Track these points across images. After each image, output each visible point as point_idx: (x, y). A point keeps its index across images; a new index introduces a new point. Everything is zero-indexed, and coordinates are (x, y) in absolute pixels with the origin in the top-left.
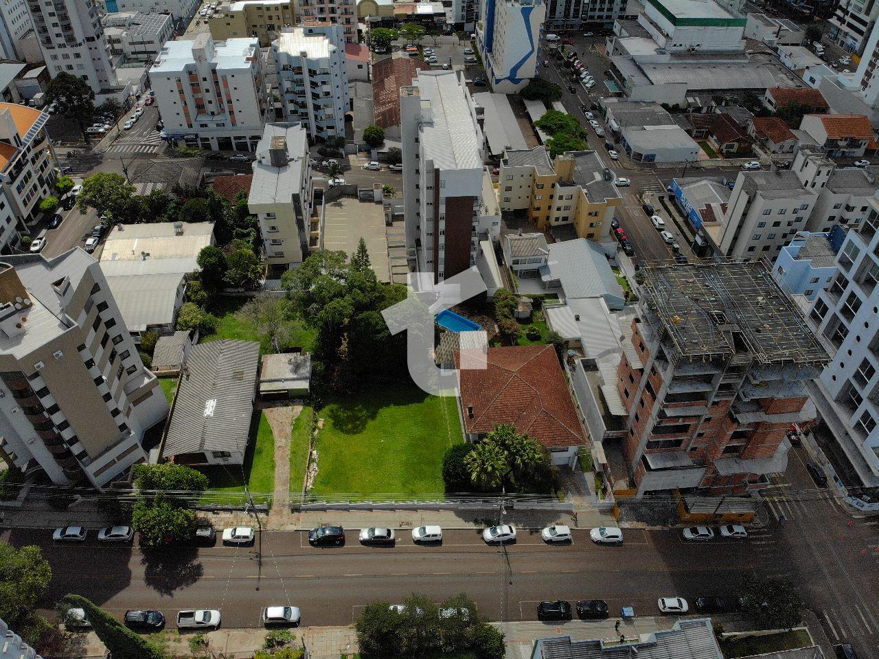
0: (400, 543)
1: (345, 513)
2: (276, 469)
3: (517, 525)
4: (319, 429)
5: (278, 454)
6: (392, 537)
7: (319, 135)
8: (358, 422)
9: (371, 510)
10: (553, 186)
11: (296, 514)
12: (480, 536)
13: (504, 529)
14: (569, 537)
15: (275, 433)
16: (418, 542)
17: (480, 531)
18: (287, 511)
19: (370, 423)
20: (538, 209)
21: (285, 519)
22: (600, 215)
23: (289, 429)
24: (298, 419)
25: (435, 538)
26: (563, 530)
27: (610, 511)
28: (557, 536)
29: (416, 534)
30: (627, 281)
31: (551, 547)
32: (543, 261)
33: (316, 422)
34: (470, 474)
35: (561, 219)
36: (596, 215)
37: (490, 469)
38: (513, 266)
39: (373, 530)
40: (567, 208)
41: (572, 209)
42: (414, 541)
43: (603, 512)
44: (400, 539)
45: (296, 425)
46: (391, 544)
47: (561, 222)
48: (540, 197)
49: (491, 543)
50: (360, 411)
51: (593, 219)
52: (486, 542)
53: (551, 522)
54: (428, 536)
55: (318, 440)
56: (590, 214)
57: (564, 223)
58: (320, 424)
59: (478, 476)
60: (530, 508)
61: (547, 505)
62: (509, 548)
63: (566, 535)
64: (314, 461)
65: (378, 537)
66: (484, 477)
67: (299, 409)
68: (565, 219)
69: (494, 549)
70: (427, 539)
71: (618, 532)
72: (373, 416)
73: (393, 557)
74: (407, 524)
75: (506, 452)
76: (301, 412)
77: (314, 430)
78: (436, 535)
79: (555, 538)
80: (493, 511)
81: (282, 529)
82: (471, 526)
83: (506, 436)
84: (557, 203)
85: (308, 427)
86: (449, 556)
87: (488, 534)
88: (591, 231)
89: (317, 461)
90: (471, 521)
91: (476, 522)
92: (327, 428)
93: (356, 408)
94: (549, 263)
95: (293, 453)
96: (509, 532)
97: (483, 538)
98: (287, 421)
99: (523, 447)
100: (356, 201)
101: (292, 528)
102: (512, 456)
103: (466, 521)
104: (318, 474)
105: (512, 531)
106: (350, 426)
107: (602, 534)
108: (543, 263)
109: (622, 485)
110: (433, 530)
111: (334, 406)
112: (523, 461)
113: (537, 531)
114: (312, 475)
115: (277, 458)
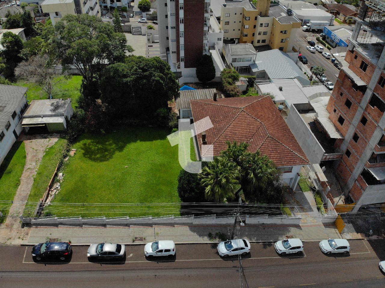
0: (131, 259)
1: (77, 229)
2: (19, 187)
3: (251, 239)
4: (70, 156)
5: (25, 174)
6: (122, 252)
7: (112, 6)
8: (107, 153)
9: (104, 225)
10: (256, 18)
11: (26, 228)
12: (214, 250)
13: (238, 243)
14: (301, 249)
15: (29, 157)
16: (150, 258)
17: (215, 246)
18: (17, 225)
19: (117, 154)
20: (246, 36)
21: (14, 233)
22: (288, 33)
23: (41, 155)
24: (52, 148)
25: (167, 254)
26: (295, 242)
27: (333, 224)
28: (291, 249)
29: (149, 249)
30: (307, 75)
31: (286, 261)
32: (252, 61)
33: (68, 151)
34: (204, 189)
35: (261, 42)
36: (285, 33)
37: (224, 181)
38: (232, 63)
39: (102, 245)
40: (265, 33)
41: (269, 34)
42: (146, 257)
43: (327, 225)
44: (131, 255)
45: (49, 152)
46: (121, 260)
47: (261, 44)
48: (248, 26)
49: (226, 257)
50: (111, 145)
51: (284, 36)
52: (221, 257)
53: (282, 235)
54: (161, 251)
55: (67, 165)
56: (281, 32)
57: (263, 44)
58: (72, 153)
59: (212, 190)
60: (261, 222)
61: (276, 220)
62: (244, 262)
63: (299, 247)
64: (58, 181)
65: (106, 253)
66: (217, 189)
67: (54, 141)
68: (264, 41)
69: (230, 263)
70: (160, 254)
71: (346, 243)
72: (121, 149)
73: (121, 274)
74: (141, 239)
75: (239, 168)
76: (56, 143)
77: (65, 157)
78: (168, 251)
79: (288, 251)
80: (226, 226)
81: (8, 243)
82: (206, 240)
83: (239, 152)
84: (259, 29)
85: (59, 154)
86: (181, 273)
87: (222, 249)
88: (282, 45)
89: (61, 182)
90: (206, 235)
91: (210, 236)
92: (78, 156)
93: (107, 143)
94: (256, 62)
95: (39, 174)
96: (243, 245)
97: (217, 253)
98: (42, 149)
99: (255, 162)
100: (131, 35)
101: (18, 242)
102: (245, 170)
103: (200, 236)
104: (59, 193)
105: (246, 245)
106: (98, 156)
107: (331, 245)
108: (252, 62)
109: (340, 201)
110: (167, 244)
111: (87, 141)
112: (255, 175)
113: (270, 244)
114: (54, 193)
115: (23, 178)
